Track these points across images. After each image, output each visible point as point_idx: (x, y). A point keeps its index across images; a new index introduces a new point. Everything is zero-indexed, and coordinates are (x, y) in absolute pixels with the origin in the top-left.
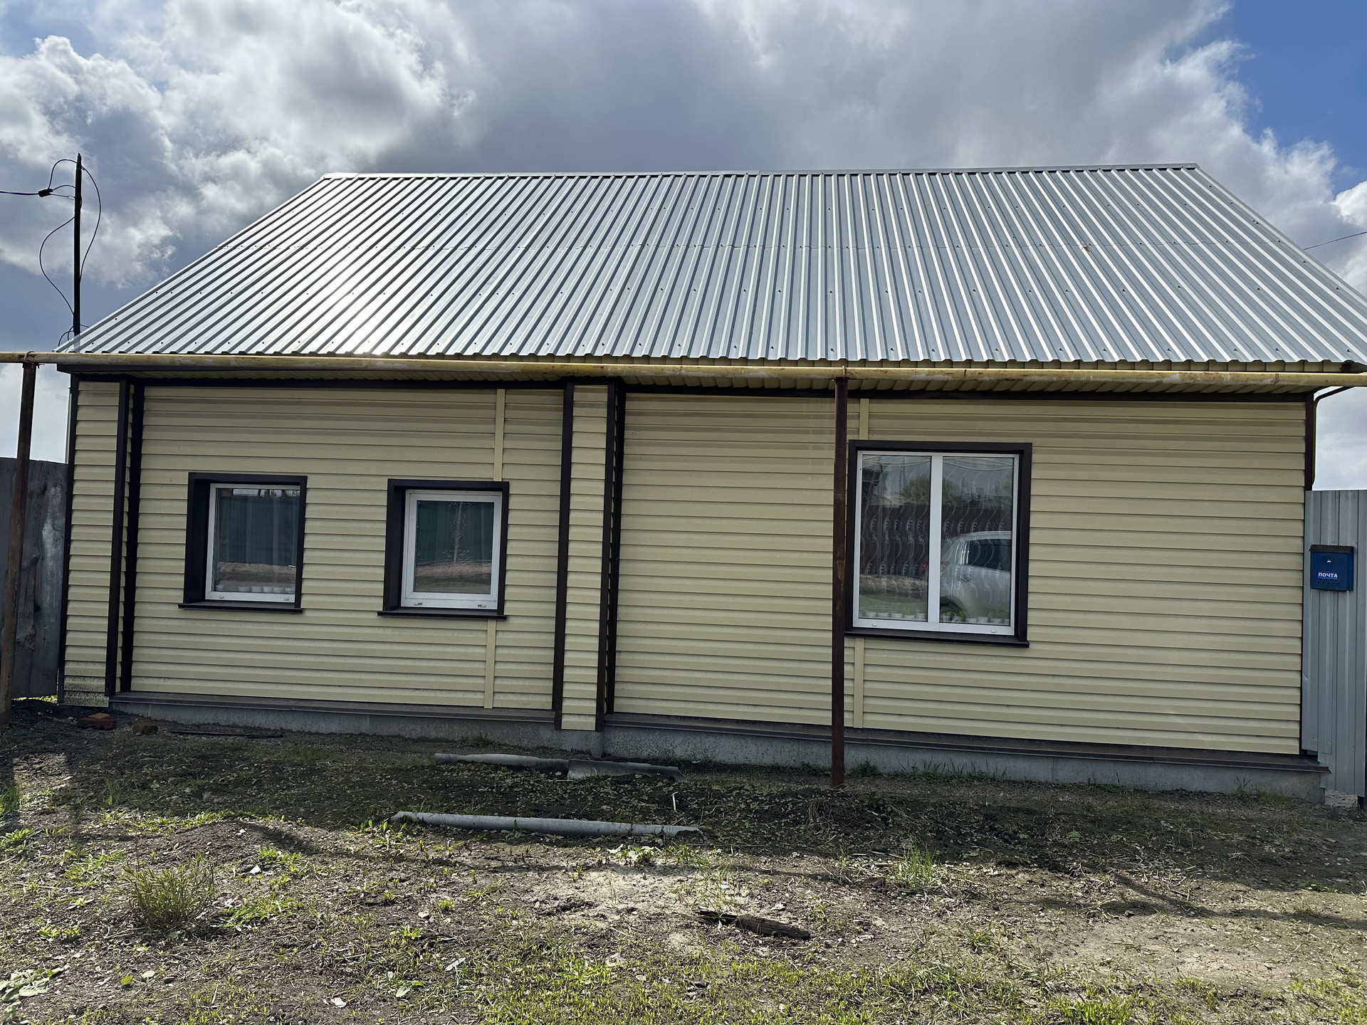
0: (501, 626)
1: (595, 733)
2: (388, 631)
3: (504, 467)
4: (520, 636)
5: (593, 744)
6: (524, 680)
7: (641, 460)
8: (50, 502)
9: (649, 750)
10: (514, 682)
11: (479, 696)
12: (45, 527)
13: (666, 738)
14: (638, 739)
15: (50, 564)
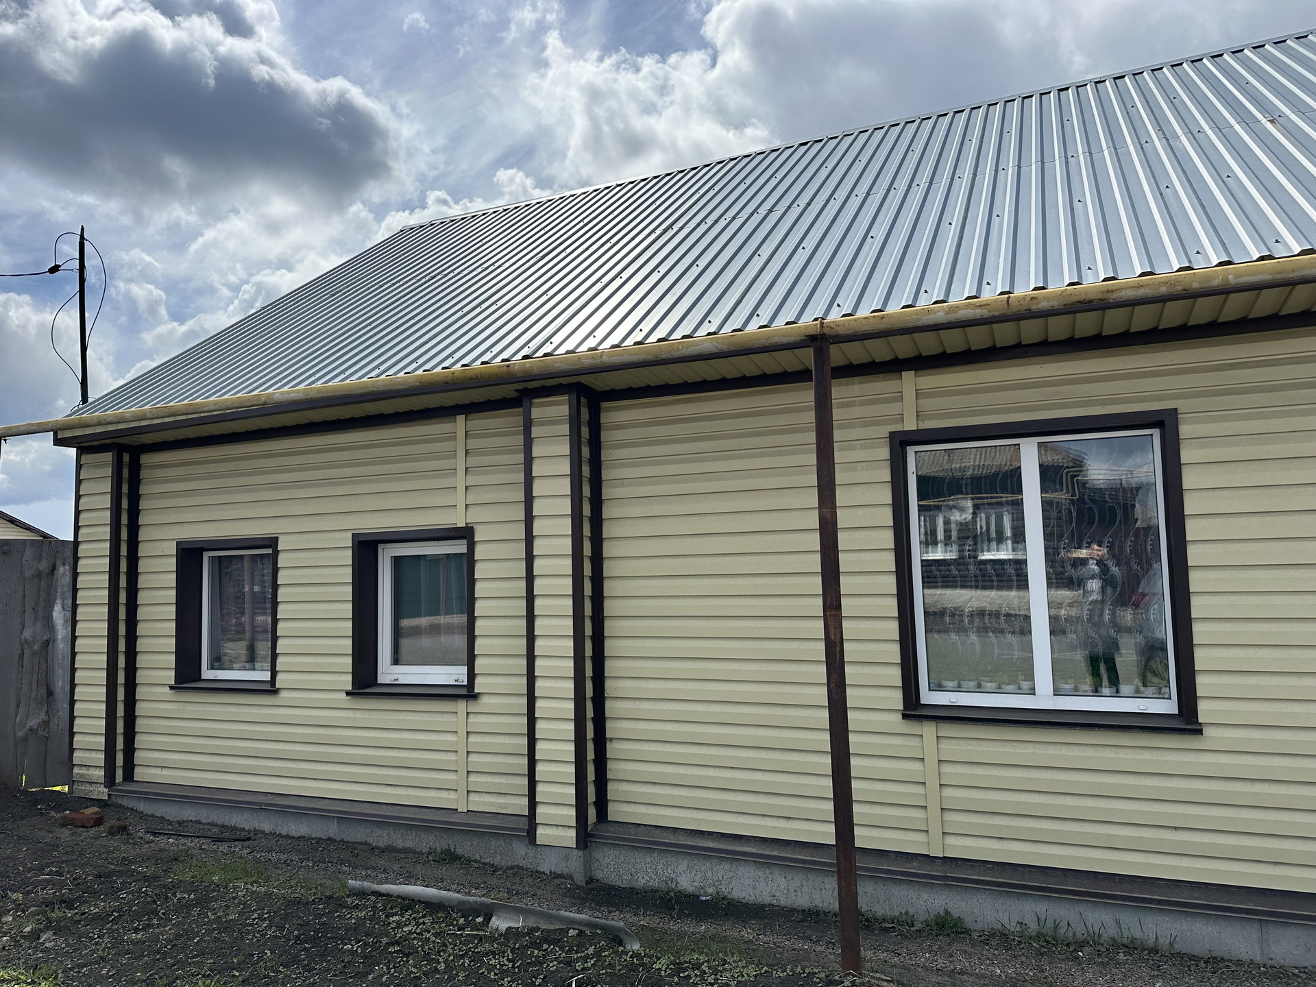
0: (473, 707)
1: (576, 852)
2: (358, 714)
3: (469, 509)
4: (494, 719)
5: (574, 866)
6: (501, 776)
7: (622, 485)
8: (59, 582)
9: (647, 878)
10: (490, 779)
11: (453, 795)
12: (56, 608)
13: (667, 862)
14: (633, 860)
15: (61, 646)
